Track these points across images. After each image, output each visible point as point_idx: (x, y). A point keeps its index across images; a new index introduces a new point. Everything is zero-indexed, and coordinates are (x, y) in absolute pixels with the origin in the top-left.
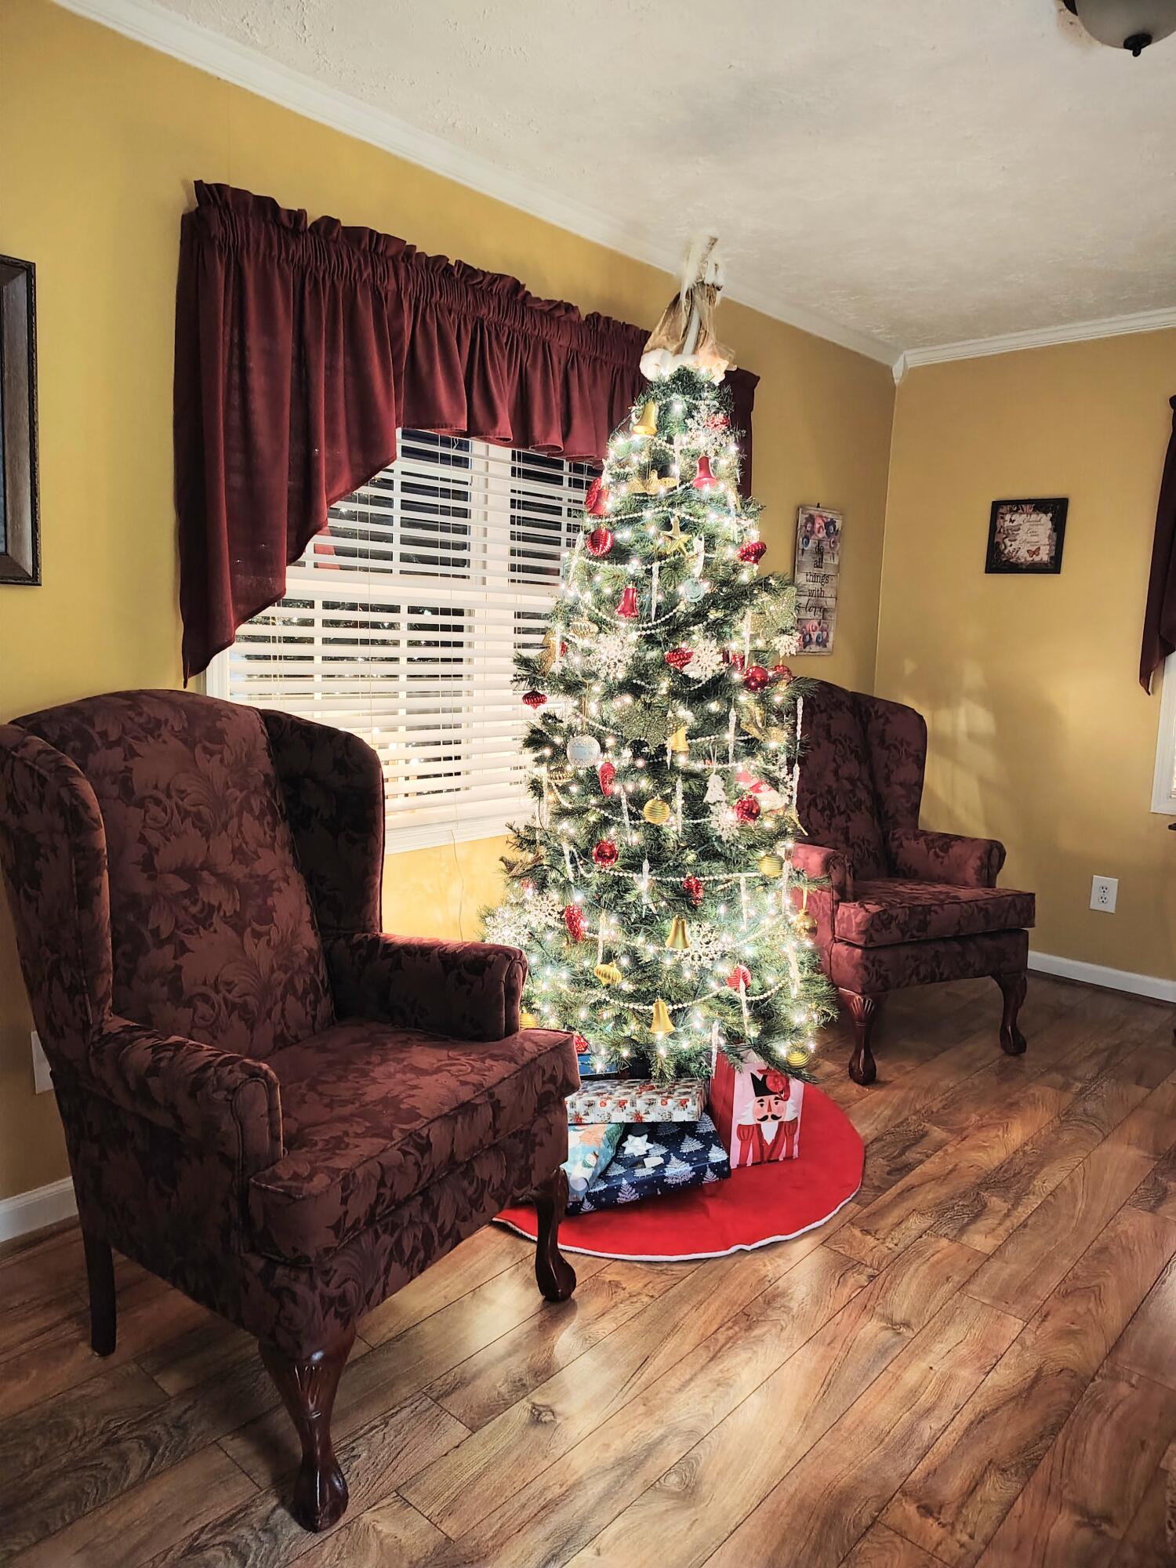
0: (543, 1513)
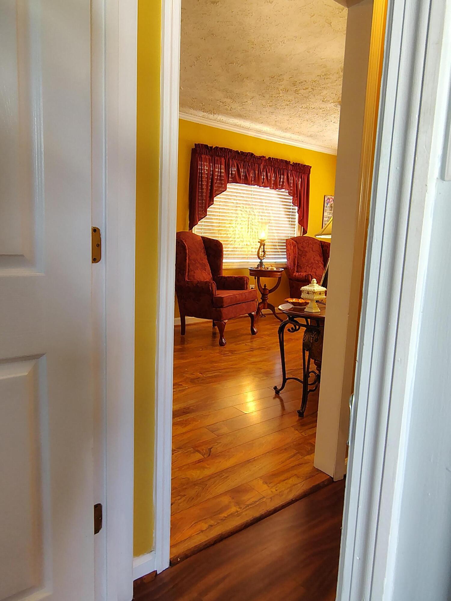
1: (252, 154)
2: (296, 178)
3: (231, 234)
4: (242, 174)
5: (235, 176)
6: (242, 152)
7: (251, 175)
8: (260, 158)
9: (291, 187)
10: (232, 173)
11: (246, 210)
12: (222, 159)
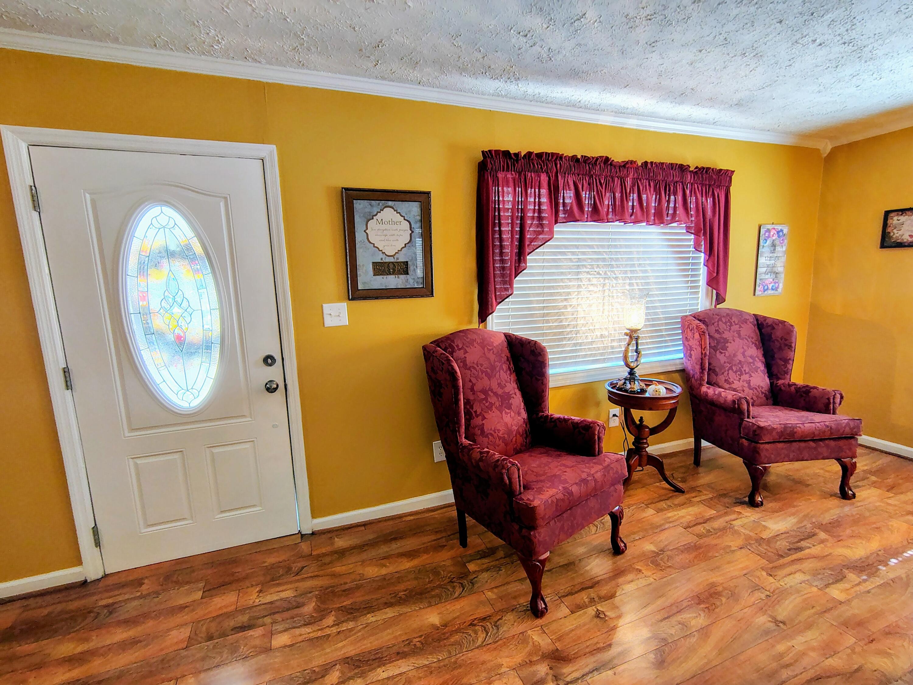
0: (595, 652)
1: (607, 159)
2: (702, 197)
3: (569, 320)
4: (587, 202)
5: (571, 208)
6: (585, 156)
7: (606, 203)
8: (624, 166)
9: (691, 217)
10: (564, 203)
11: (597, 270)
12: (542, 178)
